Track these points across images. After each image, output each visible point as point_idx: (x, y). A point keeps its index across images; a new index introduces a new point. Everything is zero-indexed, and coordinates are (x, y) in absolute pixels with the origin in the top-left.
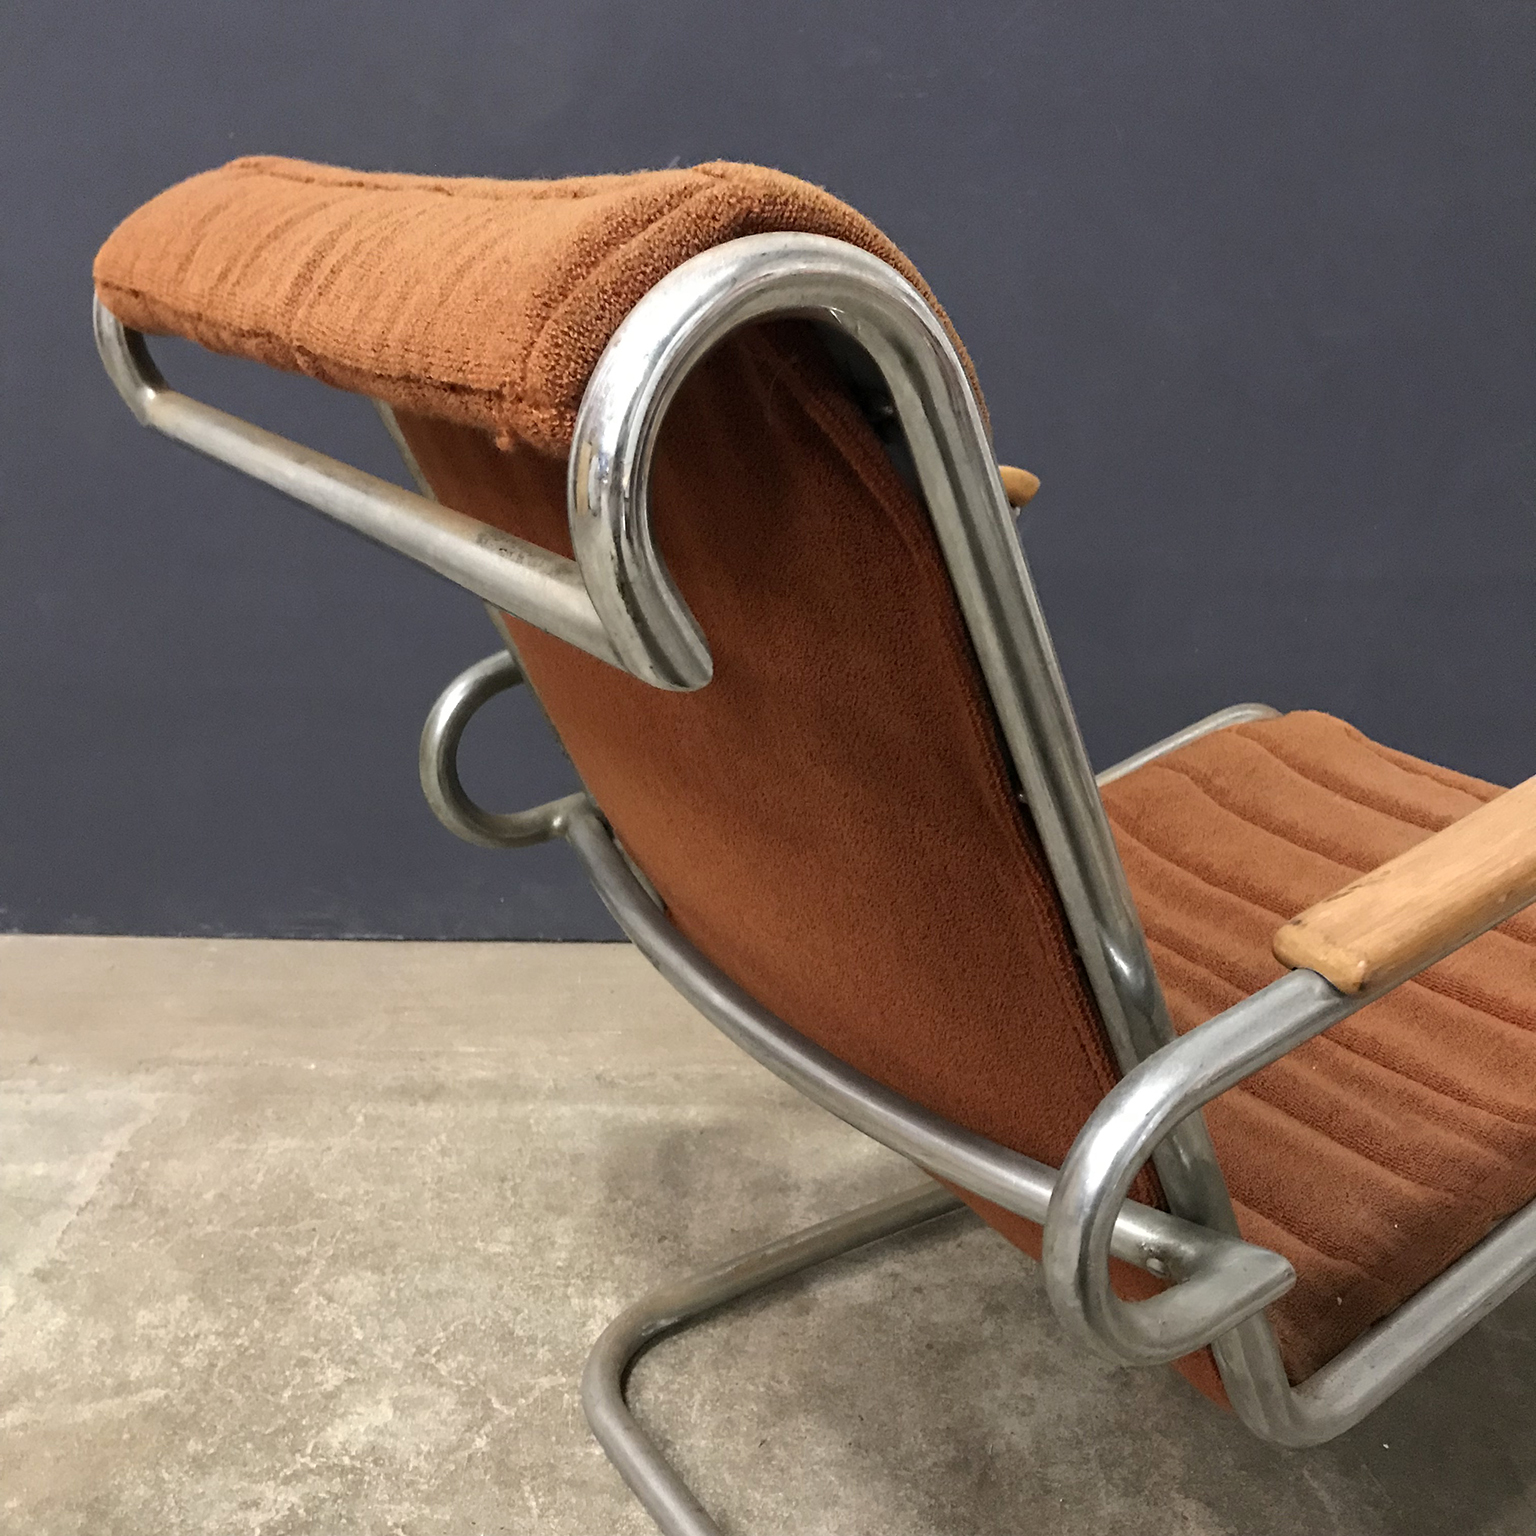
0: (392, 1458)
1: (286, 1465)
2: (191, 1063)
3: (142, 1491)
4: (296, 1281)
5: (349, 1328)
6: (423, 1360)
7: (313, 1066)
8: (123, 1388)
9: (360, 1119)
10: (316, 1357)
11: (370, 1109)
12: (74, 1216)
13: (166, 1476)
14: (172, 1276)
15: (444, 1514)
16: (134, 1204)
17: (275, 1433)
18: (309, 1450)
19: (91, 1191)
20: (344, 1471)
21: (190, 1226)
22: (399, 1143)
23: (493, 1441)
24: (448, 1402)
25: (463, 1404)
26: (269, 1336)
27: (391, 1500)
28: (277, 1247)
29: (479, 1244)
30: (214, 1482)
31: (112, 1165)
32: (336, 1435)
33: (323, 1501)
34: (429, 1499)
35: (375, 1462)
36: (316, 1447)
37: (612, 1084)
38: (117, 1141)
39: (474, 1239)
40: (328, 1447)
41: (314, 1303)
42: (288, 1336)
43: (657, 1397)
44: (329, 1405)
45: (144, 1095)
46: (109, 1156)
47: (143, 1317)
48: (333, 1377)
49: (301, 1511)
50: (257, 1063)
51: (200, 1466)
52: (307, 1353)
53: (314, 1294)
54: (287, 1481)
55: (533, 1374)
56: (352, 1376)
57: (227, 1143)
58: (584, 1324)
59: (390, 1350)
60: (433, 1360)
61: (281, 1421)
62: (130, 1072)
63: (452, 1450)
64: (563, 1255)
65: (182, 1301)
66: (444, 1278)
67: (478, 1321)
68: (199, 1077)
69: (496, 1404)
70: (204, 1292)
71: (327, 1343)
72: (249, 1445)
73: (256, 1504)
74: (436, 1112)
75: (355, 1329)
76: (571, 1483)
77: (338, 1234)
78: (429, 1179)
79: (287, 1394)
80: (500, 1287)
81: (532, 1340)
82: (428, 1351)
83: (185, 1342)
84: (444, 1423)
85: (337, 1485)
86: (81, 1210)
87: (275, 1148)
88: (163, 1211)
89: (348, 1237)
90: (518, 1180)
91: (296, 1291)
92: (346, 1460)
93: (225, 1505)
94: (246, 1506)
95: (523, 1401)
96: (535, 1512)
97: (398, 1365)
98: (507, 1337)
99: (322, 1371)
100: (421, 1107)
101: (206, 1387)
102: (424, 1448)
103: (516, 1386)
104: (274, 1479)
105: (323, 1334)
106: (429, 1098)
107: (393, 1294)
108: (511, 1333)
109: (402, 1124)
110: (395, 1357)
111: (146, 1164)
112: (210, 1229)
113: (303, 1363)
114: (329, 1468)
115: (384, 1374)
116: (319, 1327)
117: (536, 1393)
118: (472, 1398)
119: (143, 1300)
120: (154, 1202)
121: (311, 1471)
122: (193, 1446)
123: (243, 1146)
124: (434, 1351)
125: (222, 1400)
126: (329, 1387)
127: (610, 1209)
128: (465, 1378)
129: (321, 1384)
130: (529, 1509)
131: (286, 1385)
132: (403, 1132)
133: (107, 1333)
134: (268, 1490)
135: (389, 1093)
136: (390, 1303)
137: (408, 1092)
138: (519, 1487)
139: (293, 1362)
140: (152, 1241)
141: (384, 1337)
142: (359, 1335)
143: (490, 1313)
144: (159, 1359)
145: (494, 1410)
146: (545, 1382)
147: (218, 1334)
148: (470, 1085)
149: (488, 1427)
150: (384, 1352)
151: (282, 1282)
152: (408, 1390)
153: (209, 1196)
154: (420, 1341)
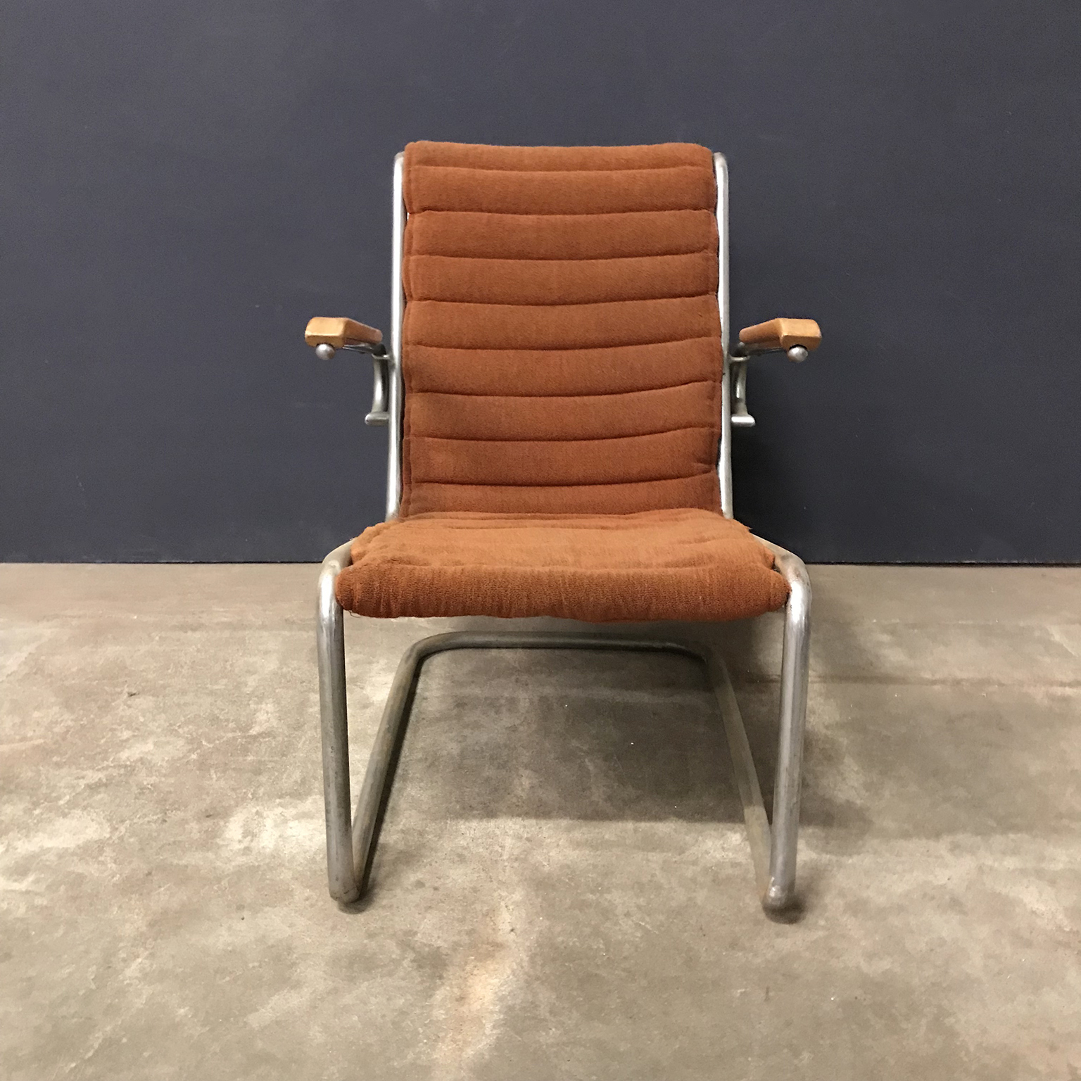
0: (150, 762)
1: (99, 765)
2: (70, 617)
3: (30, 774)
4: (114, 701)
5: (137, 717)
6: (172, 728)
7: (135, 617)
8: (24, 739)
9: (157, 638)
10: (119, 728)
11: (163, 634)
12: (4, 678)
13: (41, 768)
14: (53, 699)
15: (172, 780)
16: (36, 673)
17: (96, 754)
18: (111, 759)
19: (14, 668)
20: (126, 766)
21: (63, 681)
22: (176, 648)
23: (200, 755)
24: (181, 742)
25: (188, 743)
26: (97, 721)
27: (147, 776)
28: (106, 688)
29: (209, 686)
30: (65, 770)
31: (26, 658)
32: (124, 755)
33: (115, 776)
34: (165, 776)
35: (142, 764)
36: (114, 759)
37: (293, 623)
38: (31, 648)
39: (207, 684)
40: (120, 758)
41: (121, 708)
42: (107, 720)
43: (283, 739)
44: (123, 744)
45: (46, 631)
46: (25, 655)
47: (36, 714)
48: (126, 734)
49: (104, 780)
50: (106, 616)
51: (58, 765)
52: (114, 727)
53: (122, 705)
54: (98, 770)
55: (225, 732)
56: (136, 734)
57: (86, 649)
58: (255, 714)
59: (157, 724)
60: (177, 728)
61: (99, 750)
62: (38, 621)
63: (180, 759)
64: (251, 689)
65: (56, 709)
66: (188, 698)
67: (202, 714)
68: (75, 622)
69: (204, 743)
70: (67, 705)
71: (125, 722)
72: (83, 758)
73: (83, 778)
74: (197, 635)
75: (140, 717)
76: (234, 769)
77: (138, 683)
78: (188, 662)
79: (103, 741)
80: (216, 701)
81: (227, 720)
82: (175, 725)
83: (56, 723)
84: (178, 750)
85: (122, 771)
86: (8, 675)
87: (111, 651)
88: (51, 676)
89: (142, 684)
90: (234, 661)
91: (113, 704)
92: (128, 763)
93: (69, 778)
94: (78, 778)
95: (217, 742)
96: (214, 780)
97: (159, 730)
98: (214, 720)
99: (122, 732)
100: (190, 633)
101: (64, 739)
102: (166, 759)
103: (216, 737)
104: (93, 769)
105: (124, 720)
106: (194, 629)
107: (161, 705)
108: (218, 718)
109: (179, 640)
110: (158, 727)
111: (43, 658)
112: (73, 682)
113: (112, 730)
114: (119, 766)
115: (151, 733)
116: (122, 717)
117: (225, 739)
118: (194, 742)
119: (37, 708)
120: (46, 672)
121: (111, 767)
122: (55, 759)
123: (94, 650)
124: (178, 725)
125: (72, 743)
126: (124, 738)
127: (279, 672)
128: (191, 734)
129: (120, 737)
130: (212, 779)
131: (103, 737)
132: (178, 643)
133: (17, 720)
134: (89, 773)
135: (174, 628)
136: (160, 708)
137: (184, 628)
138: (209, 771)
139: (108, 729)
140: (43, 687)
141: (154, 720)
142: (142, 719)
143: (209, 711)
144: (43, 729)
145: (203, 745)
146: (230, 735)
147: (72, 720)
148: (218, 624)
149: (199, 751)
150: (152, 726)
151: (107, 701)
152: (163, 739)
153: (74, 670)
154: (171, 722)
